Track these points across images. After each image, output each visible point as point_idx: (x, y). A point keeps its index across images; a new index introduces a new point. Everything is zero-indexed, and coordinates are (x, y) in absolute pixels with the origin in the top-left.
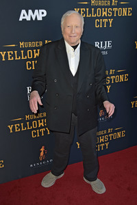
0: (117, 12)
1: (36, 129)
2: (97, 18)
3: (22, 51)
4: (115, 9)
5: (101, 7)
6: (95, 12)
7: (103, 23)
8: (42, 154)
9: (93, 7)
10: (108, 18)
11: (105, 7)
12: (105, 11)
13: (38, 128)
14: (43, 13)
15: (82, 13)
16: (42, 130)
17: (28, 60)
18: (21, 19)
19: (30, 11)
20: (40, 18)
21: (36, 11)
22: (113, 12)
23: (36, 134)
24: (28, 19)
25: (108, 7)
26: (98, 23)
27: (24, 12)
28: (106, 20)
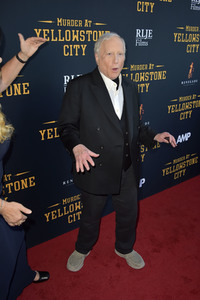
0: (91, 36)
2: (66, 43)
4: (89, 32)
5: (71, 28)
6: (63, 35)
7: (74, 50)
9: (60, 27)
10: (80, 43)
11: (75, 28)
12: (75, 34)
15: (45, 35)
22: (86, 36)
25: (79, 28)
26: (68, 50)
28: (77, 46)
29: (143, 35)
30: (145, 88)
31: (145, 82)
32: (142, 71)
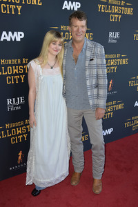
1: (14, 136)
3: (3, 68)
6: (64, 36)
8: (20, 158)
13: (17, 135)
14: (21, 35)
16: (20, 137)
17: (8, 75)
18: (2, 40)
19: (10, 33)
20: (18, 39)
21: (15, 33)
23: (15, 140)
24: (9, 39)
27: (4, 33)
29: (113, 36)
30: (114, 69)
31: (114, 66)
32: (113, 59)
